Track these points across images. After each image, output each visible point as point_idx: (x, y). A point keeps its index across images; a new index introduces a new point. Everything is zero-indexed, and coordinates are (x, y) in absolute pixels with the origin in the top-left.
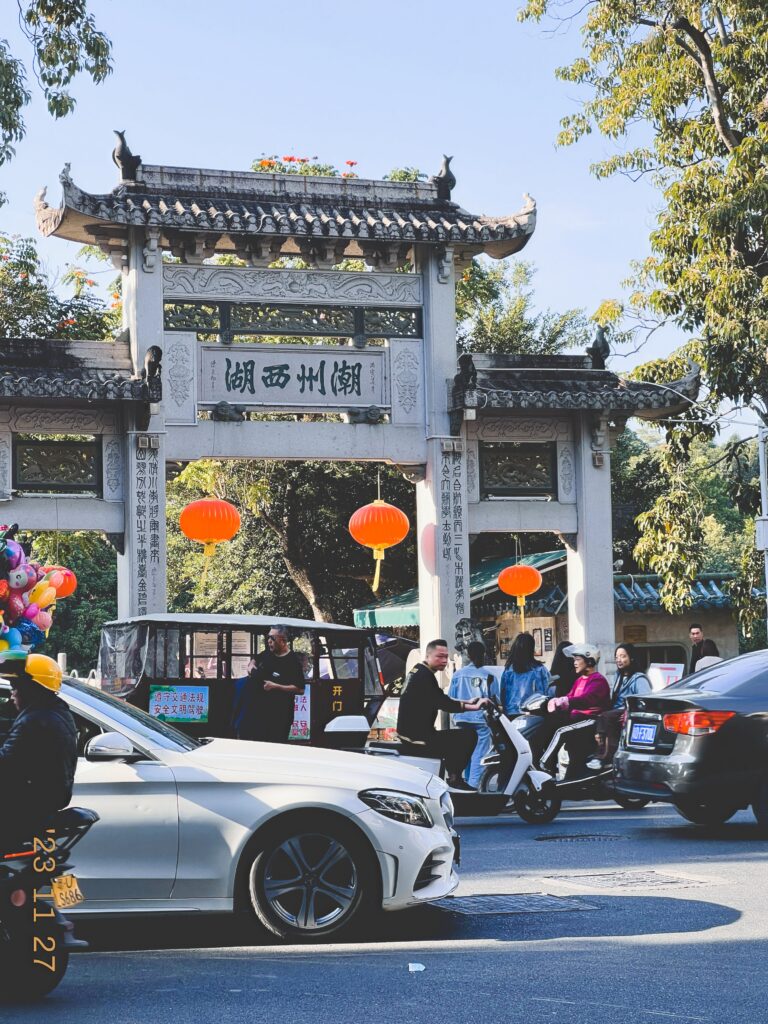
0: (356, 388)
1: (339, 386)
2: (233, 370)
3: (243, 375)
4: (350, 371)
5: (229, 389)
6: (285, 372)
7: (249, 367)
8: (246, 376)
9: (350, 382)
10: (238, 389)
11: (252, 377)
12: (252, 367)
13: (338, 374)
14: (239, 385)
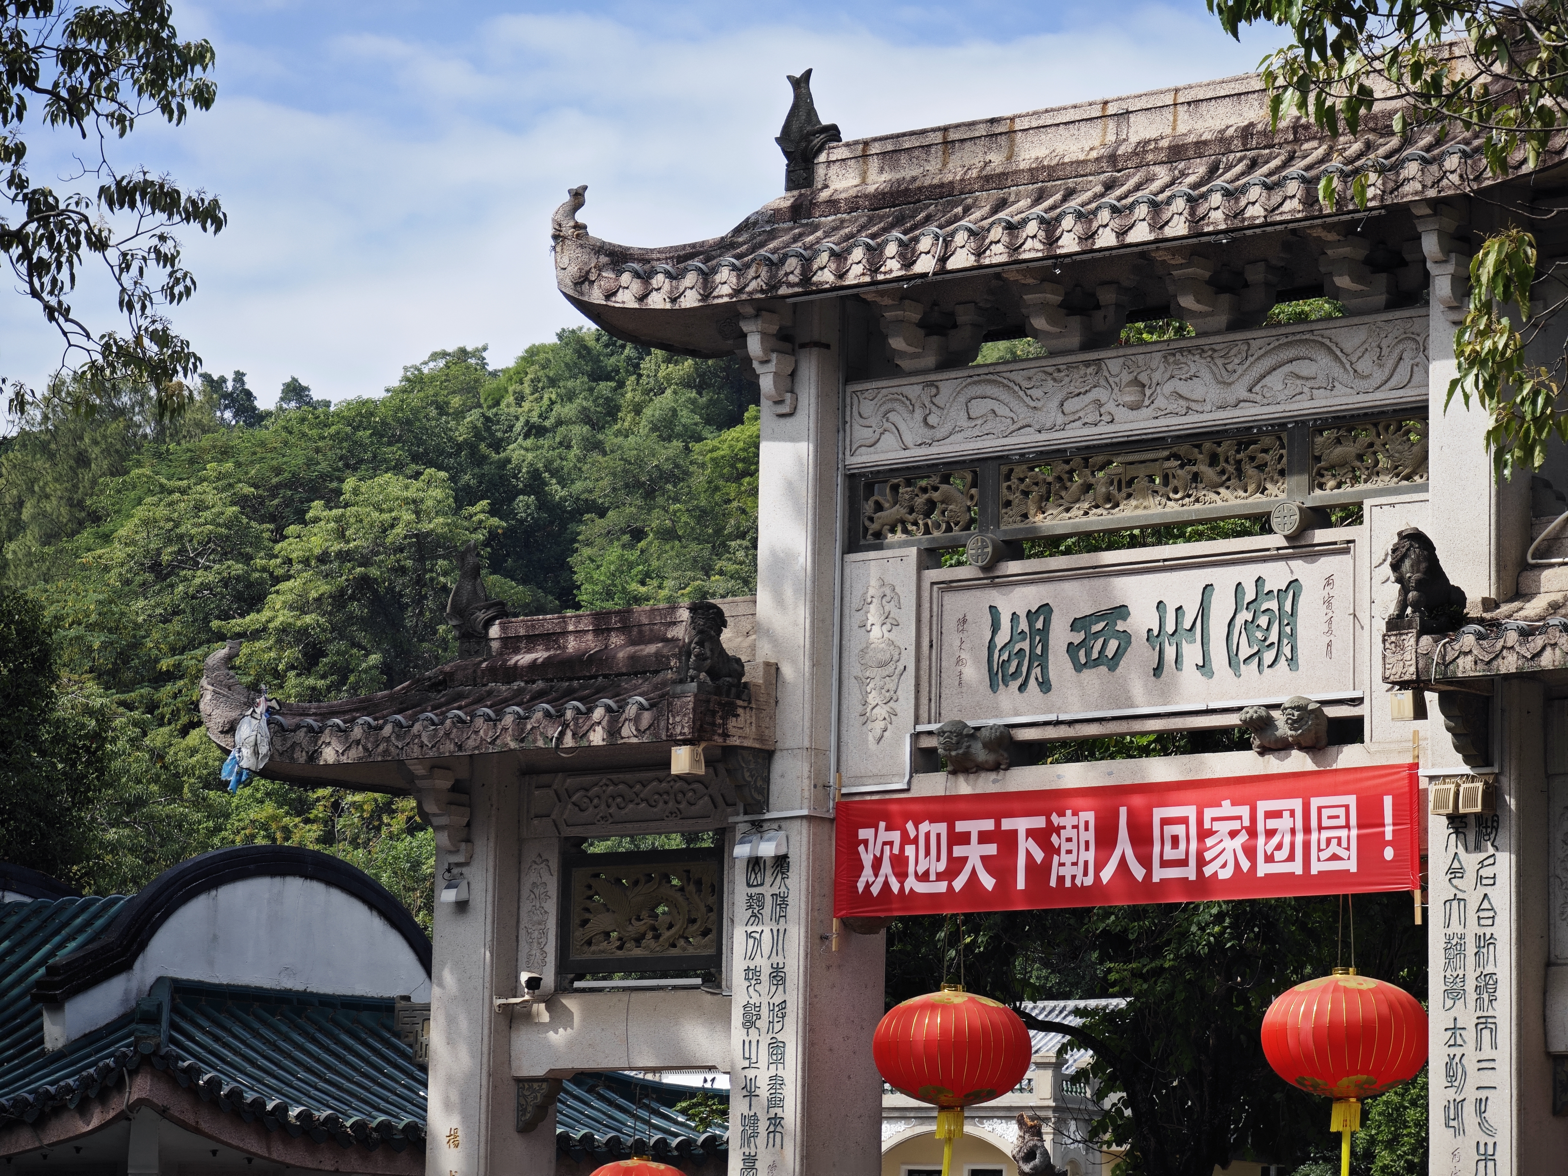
0: (1287, 650)
1: (1245, 651)
2: (1003, 637)
3: (1026, 645)
4: (1273, 605)
5: (994, 687)
6: (1120, 626)
7: (1039, 625)
8: (1032, 647)
9: (1273, 637)
10: (1015, 685)
11: (1045, 649)
12: (1047, 623)
13: (1245, 615)
14: (1015, 675)
